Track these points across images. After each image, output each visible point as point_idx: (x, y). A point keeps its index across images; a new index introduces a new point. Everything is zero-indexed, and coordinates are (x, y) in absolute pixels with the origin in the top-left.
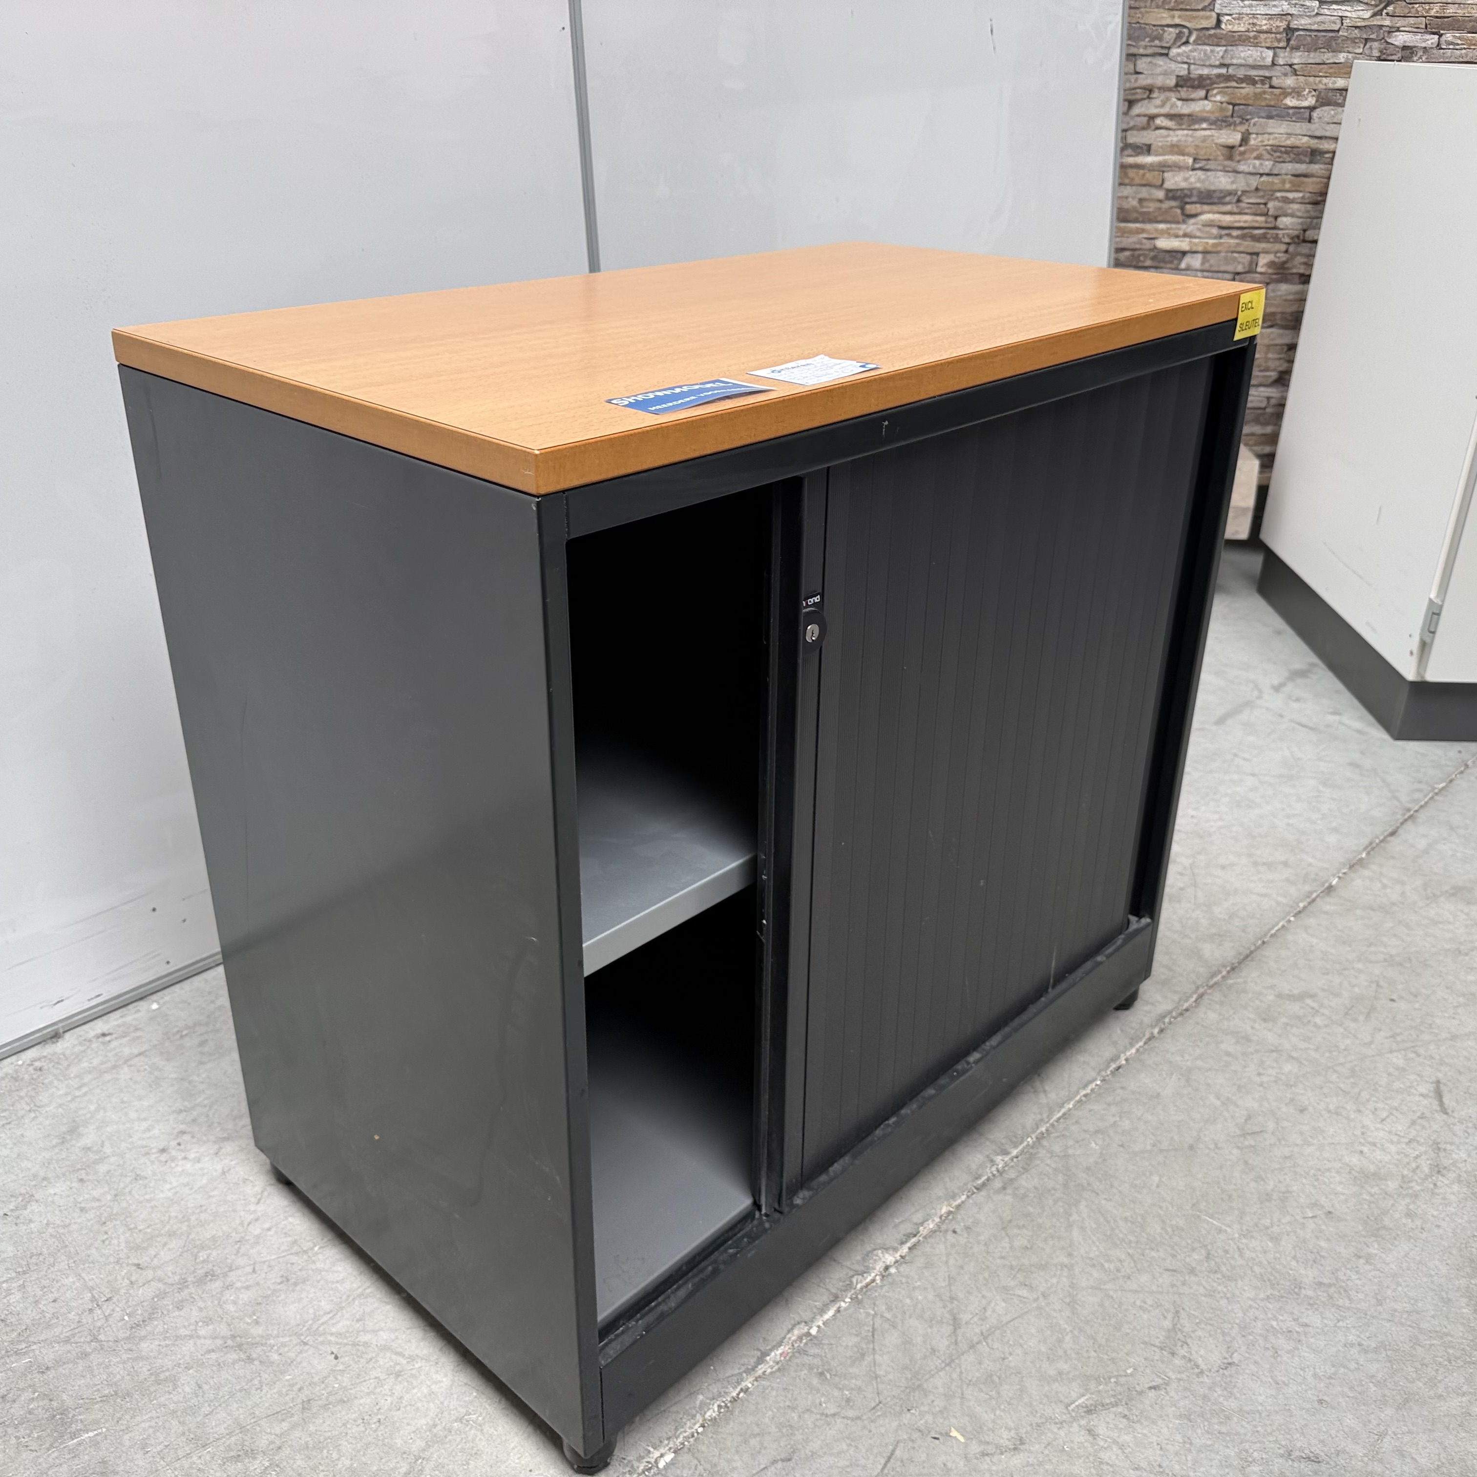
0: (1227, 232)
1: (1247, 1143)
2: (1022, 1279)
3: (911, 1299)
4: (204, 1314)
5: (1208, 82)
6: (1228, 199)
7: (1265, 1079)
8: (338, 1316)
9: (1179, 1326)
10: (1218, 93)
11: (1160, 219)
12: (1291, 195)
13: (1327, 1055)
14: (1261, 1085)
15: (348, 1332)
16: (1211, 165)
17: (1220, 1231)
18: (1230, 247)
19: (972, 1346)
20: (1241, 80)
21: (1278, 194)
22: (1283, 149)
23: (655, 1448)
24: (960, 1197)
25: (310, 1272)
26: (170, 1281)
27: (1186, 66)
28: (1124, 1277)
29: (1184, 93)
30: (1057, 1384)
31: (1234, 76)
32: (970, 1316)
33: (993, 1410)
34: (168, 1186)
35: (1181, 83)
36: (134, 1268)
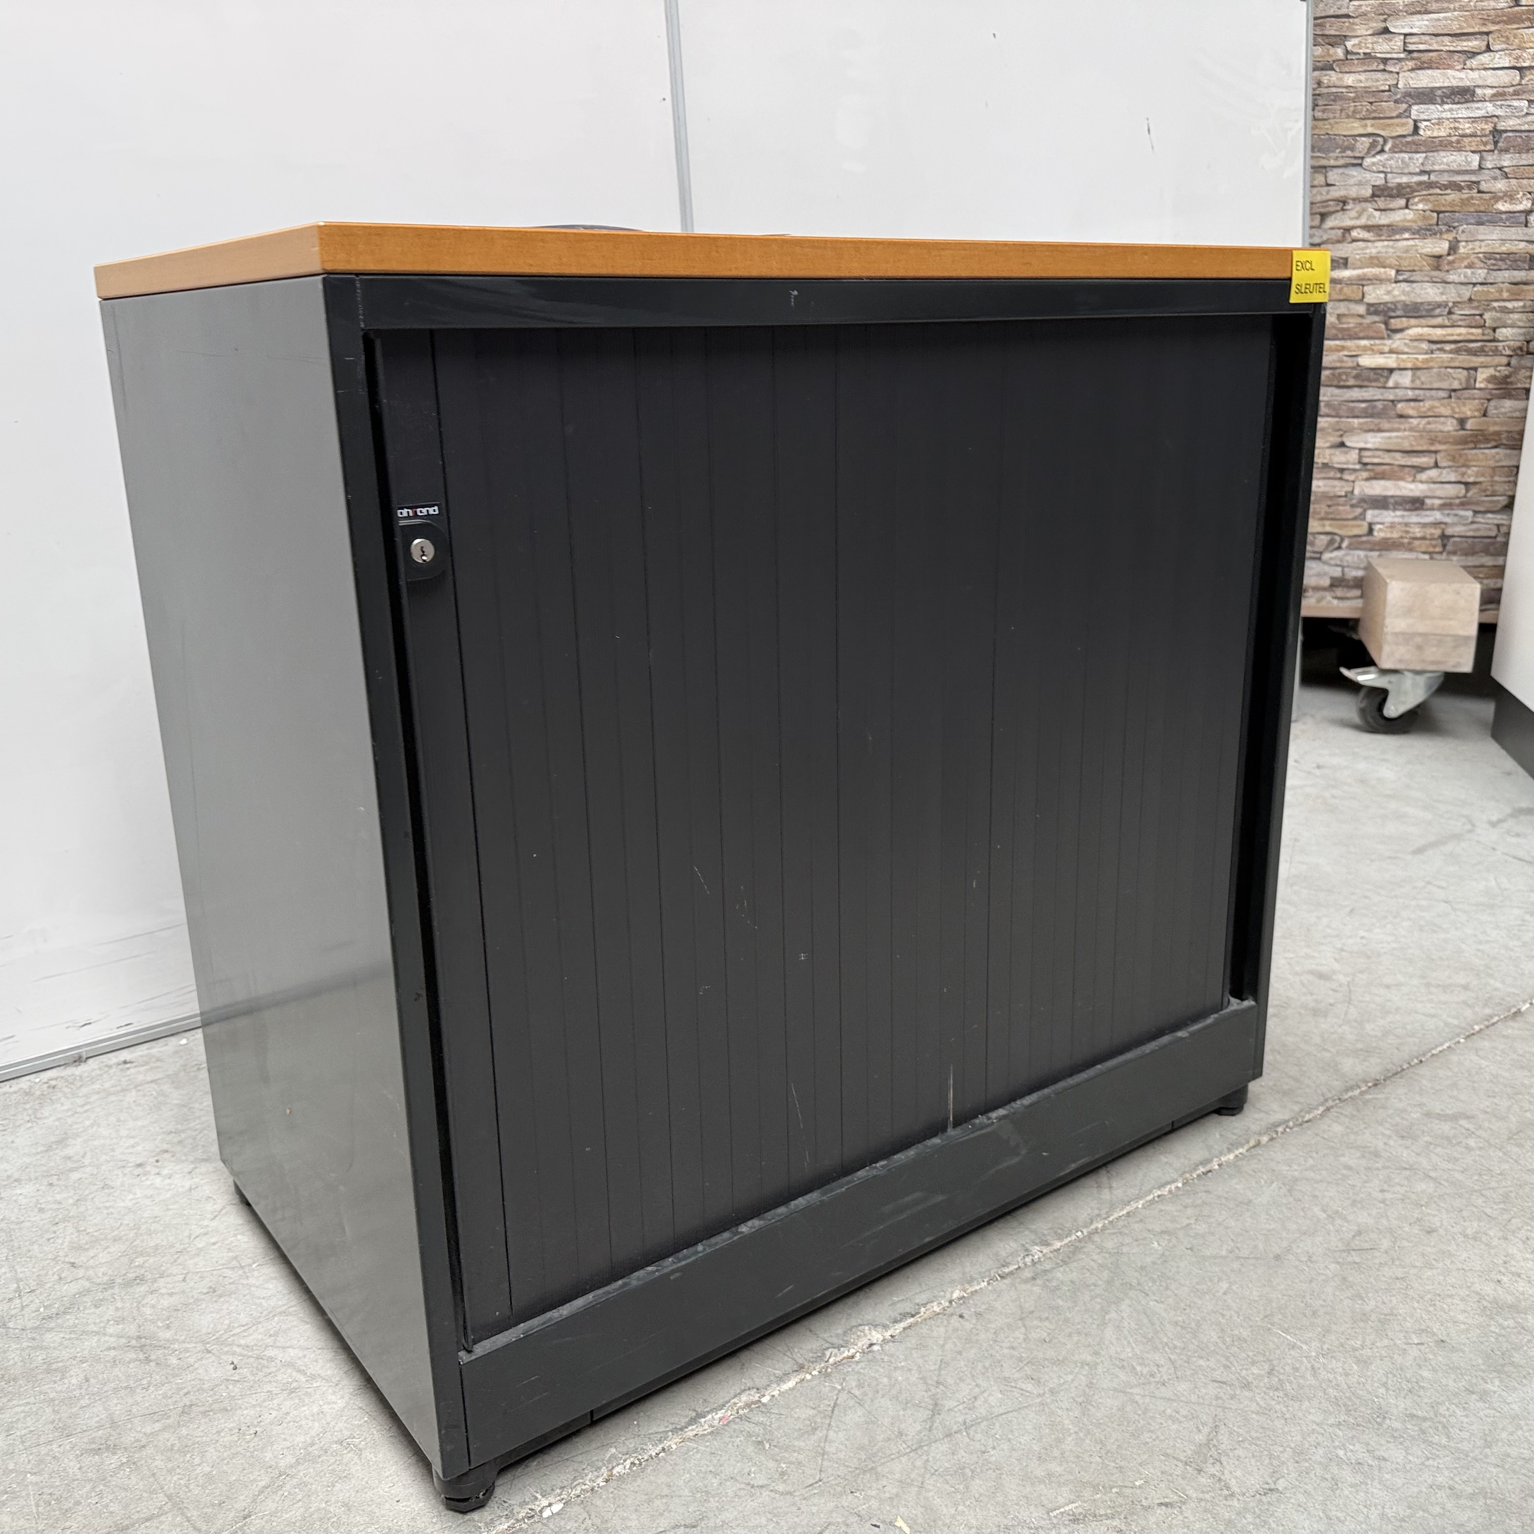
0: (1439, 346)
1: (1350, 1259)
2: (1029, 1373)
3: (890, 1378)
4: (119, 1314)
5: (1408, 190)
6: (1437, 311)
7: (1388, 1196)
8: (251, 1330)
9: (1215, 1442)
10: (1420, 201)
11: (1361, 335)
12: (1509, 305)
13: (1476, 1177)
14: (1383, 1201)
15: (256, 1345)
16: (1416, 276)
17: (1293, 1347)
18: (1443, 362)
19: (949, 1435)
20: (1446, 187)
21: (1495, 304)
22: (1498, 256)
23: (543, 1496)
24: (979, 1284)
25: (240, 1286)
26: (98, 1281)
27: (1382, 175)
28: (1157, 1383)
29: (1381, 202)
30: (1043, 1486)
31: (1437, 182)
32: (955, 1404)
33: (956, 1505)
34: (131, 1196)
35: (1377, 193)
36: (69, 1265)
